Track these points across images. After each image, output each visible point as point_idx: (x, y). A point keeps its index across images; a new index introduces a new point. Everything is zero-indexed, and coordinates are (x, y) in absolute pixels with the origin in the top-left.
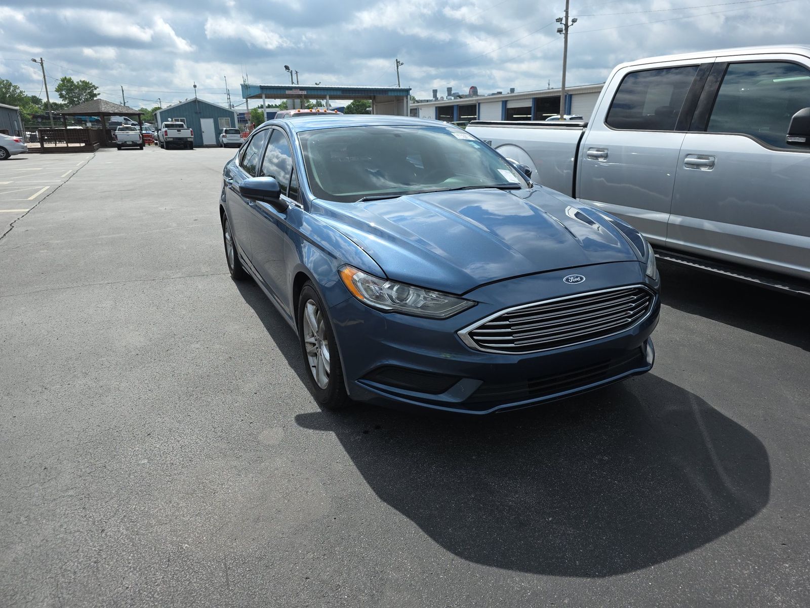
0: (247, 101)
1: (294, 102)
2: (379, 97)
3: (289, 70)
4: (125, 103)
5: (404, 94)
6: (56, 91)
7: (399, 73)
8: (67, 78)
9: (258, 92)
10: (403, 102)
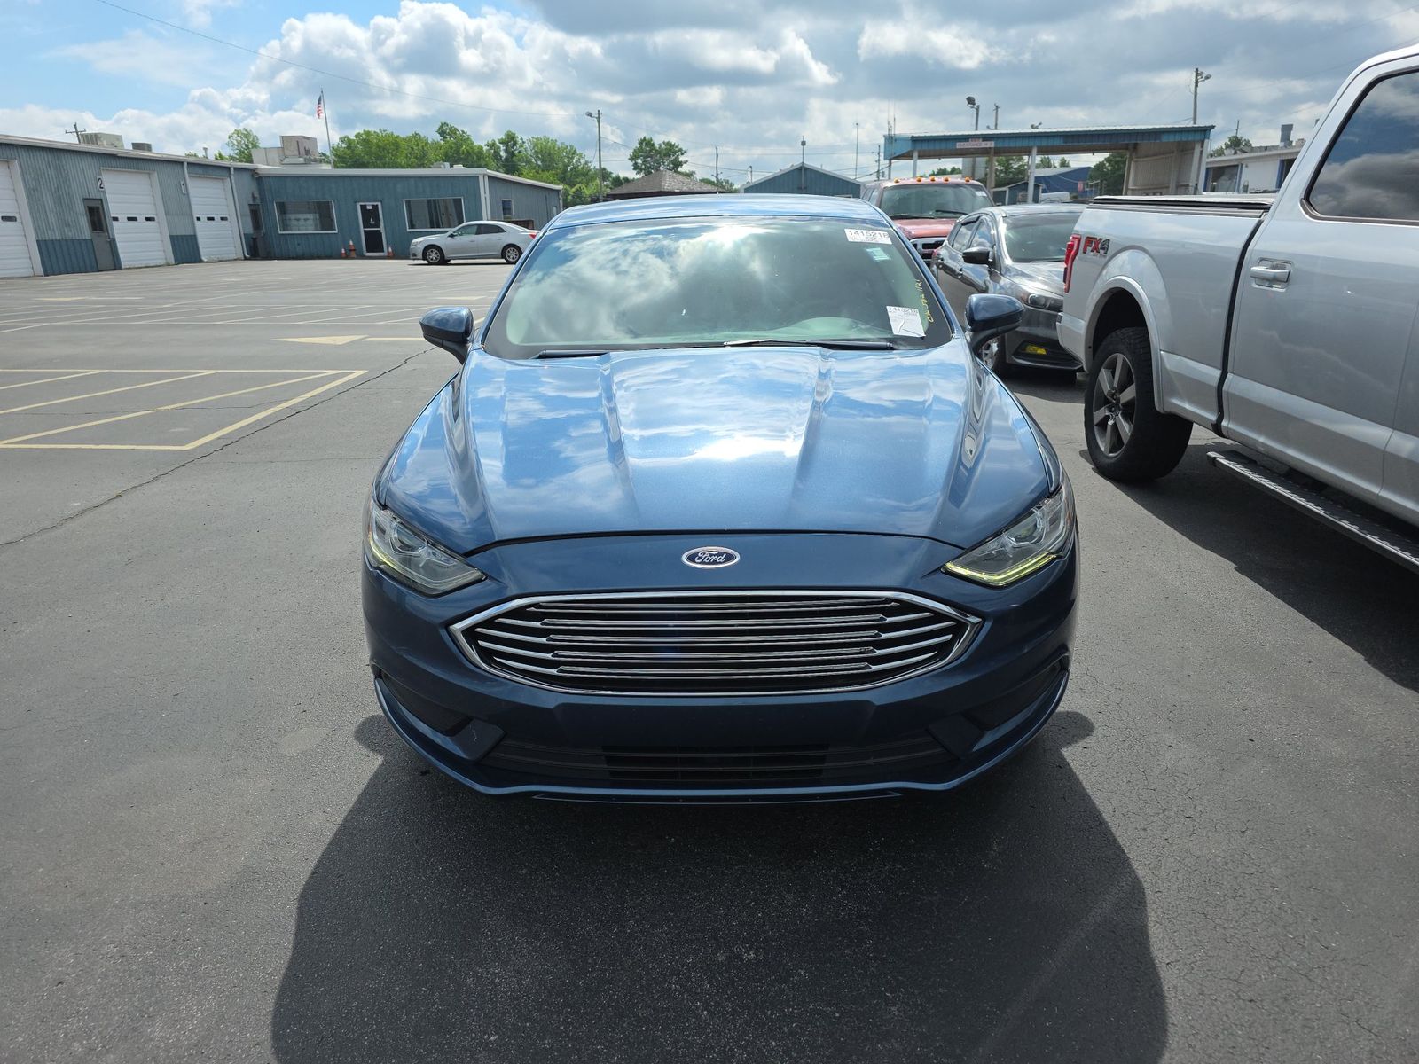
0: (890, 165)
1: (974, 162)
2: (1145, 145)
3: (974, 104)
4: (717, 174)
5: (1198, 137)
6: (630, 159)
7: (1198, 96)
8: (647, 138)
9: (907, 148)
10: (1193, 153)
